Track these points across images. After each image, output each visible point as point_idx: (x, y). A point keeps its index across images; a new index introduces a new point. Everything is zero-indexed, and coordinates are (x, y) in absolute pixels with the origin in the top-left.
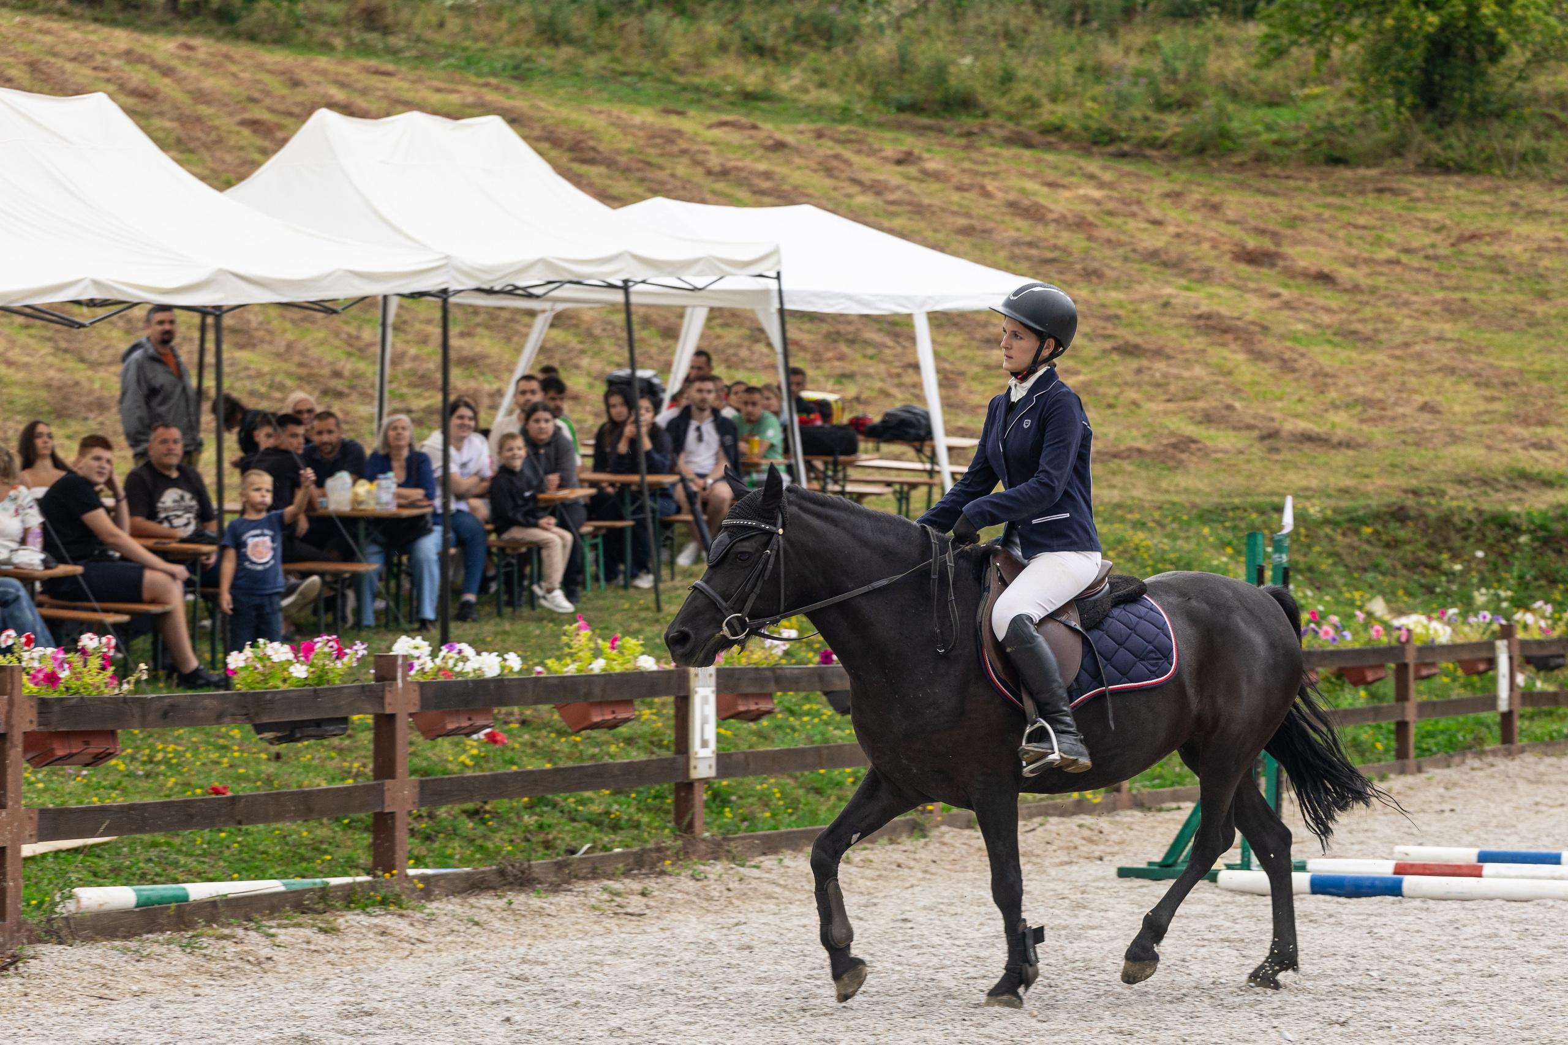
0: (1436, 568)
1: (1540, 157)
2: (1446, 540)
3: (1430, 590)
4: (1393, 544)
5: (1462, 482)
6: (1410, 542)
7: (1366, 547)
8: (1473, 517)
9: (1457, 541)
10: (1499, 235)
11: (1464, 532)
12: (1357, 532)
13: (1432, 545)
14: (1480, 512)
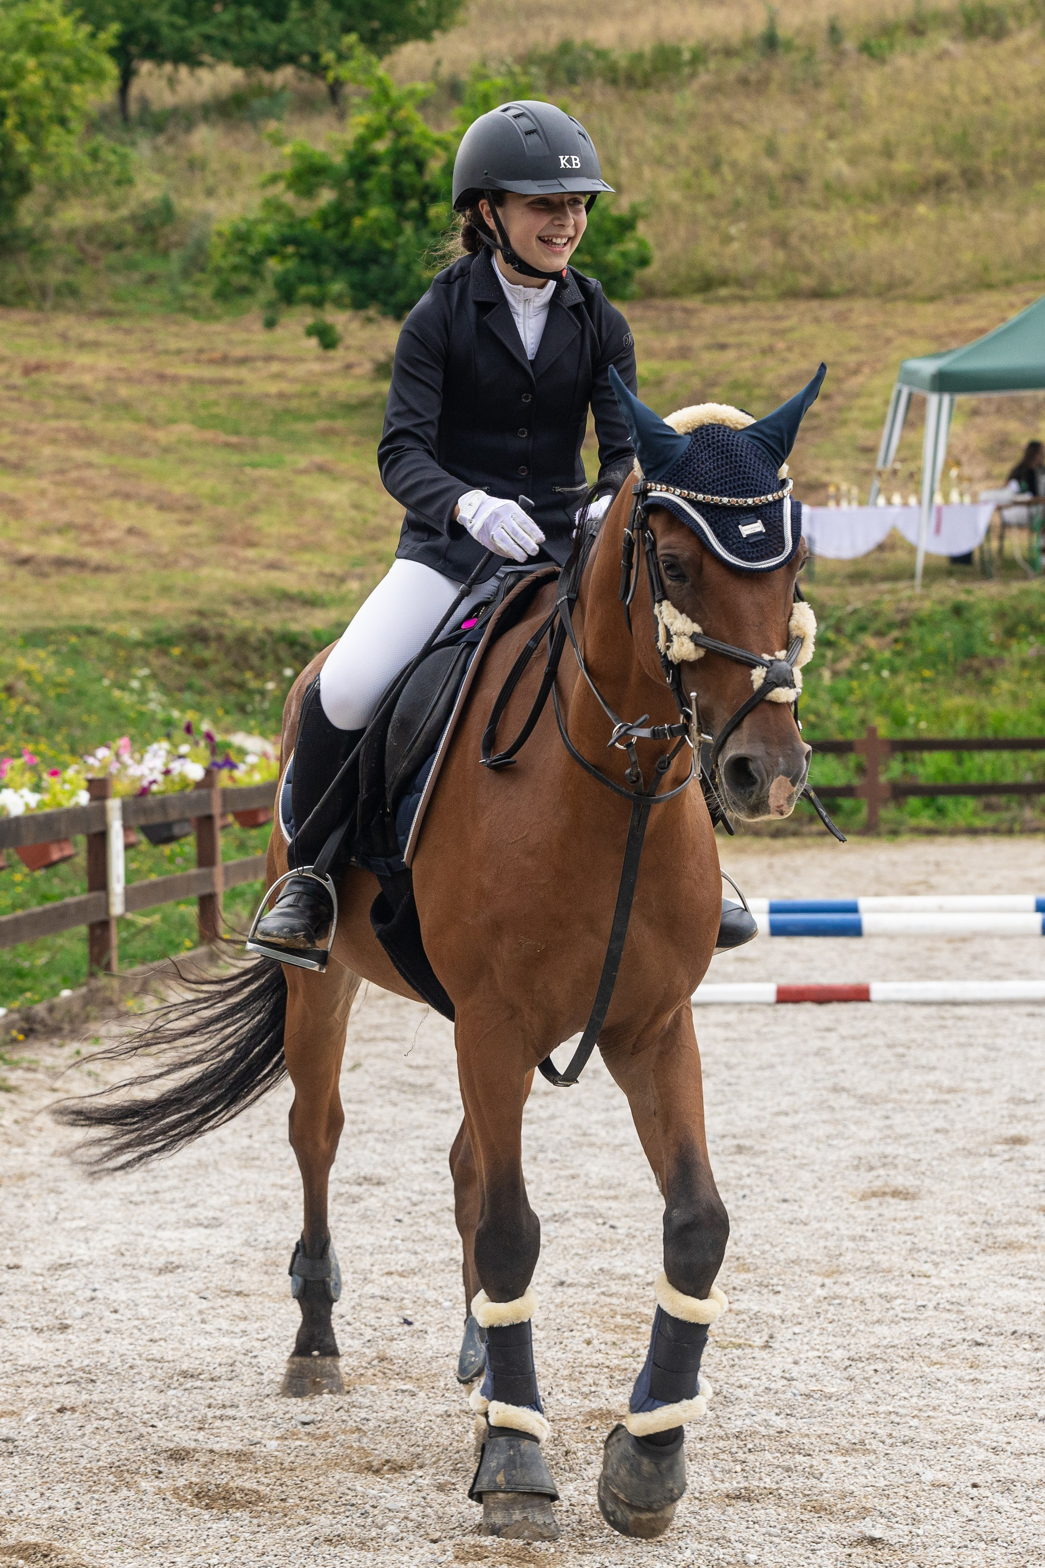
0: (241, 686)
1: (73, 291)
2: (246, 659)
3: (241, 709)
4: (201, 665)
5: (237, 603)
6: (215, 661)
7: (177, 668)
8: (264, 636)
9: (255, 660)
10: (63, 366)
11: (260, 648)
12: (165, 653)
13: (235, 665)
14: (269, 632)
